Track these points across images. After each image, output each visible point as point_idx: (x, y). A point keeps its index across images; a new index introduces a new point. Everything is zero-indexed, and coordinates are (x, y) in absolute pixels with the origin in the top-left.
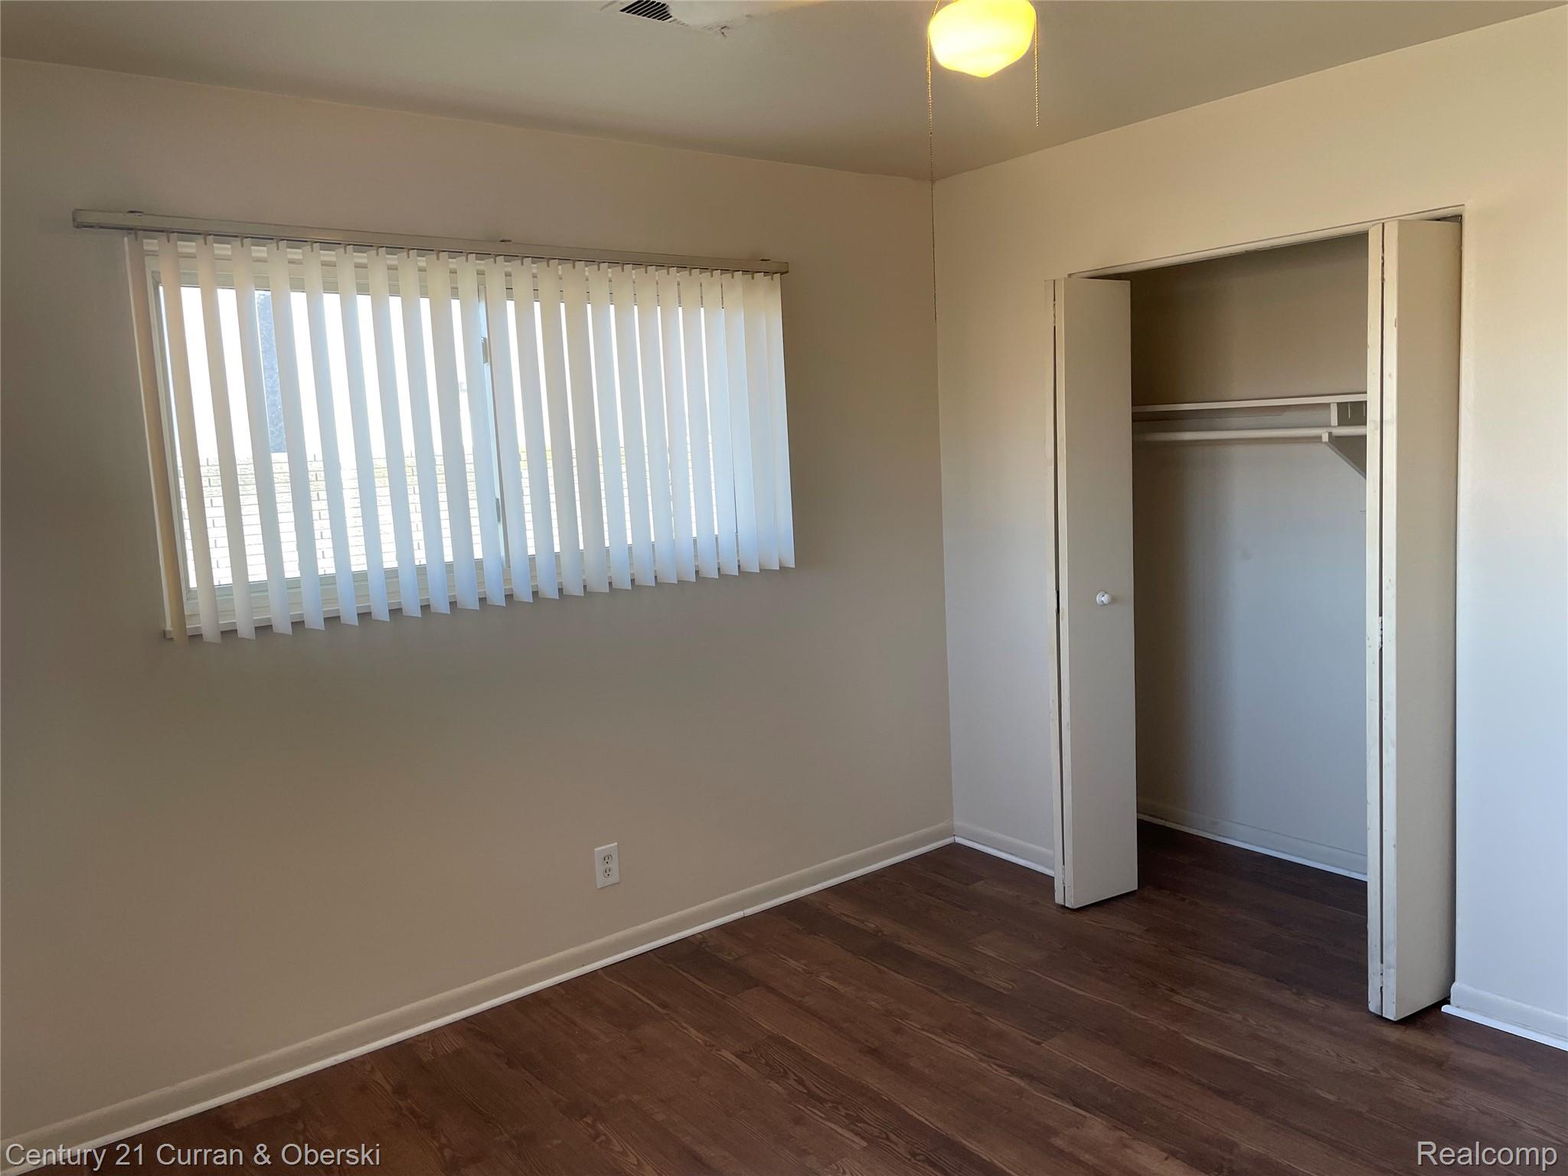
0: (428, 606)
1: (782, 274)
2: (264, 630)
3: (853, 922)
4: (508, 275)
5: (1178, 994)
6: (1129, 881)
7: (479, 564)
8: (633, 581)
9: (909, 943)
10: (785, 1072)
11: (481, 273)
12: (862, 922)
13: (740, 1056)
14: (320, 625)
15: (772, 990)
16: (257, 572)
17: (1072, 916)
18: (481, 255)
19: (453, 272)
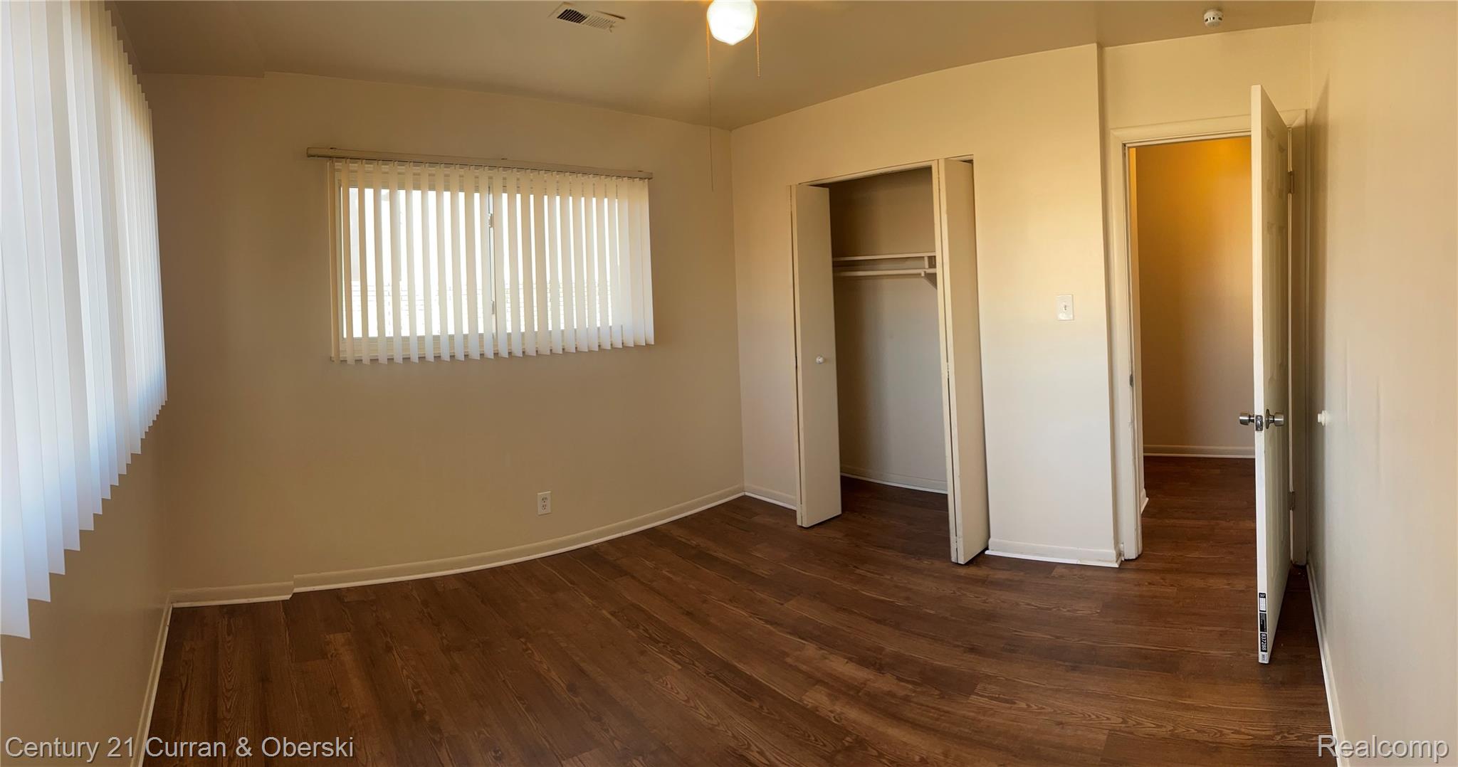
0: (454, 356)
1: (649, 179)
2: (374, 361)
3: (683, 540)
4: (504, 179)
5: (858, 568)
6: (837, 511)
7: (481, 336)
8: (563, 349)
9: (715, 552)
10: (638, 625)
11: (490, 178)
12: (689, 540)
13: (613, 614)
14: (401, 361)
15: (633, 577)
16: (373, 333)
17: (805, 532)
18: (492, 167)
19: (477, 177)
